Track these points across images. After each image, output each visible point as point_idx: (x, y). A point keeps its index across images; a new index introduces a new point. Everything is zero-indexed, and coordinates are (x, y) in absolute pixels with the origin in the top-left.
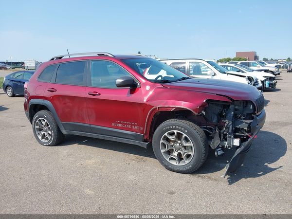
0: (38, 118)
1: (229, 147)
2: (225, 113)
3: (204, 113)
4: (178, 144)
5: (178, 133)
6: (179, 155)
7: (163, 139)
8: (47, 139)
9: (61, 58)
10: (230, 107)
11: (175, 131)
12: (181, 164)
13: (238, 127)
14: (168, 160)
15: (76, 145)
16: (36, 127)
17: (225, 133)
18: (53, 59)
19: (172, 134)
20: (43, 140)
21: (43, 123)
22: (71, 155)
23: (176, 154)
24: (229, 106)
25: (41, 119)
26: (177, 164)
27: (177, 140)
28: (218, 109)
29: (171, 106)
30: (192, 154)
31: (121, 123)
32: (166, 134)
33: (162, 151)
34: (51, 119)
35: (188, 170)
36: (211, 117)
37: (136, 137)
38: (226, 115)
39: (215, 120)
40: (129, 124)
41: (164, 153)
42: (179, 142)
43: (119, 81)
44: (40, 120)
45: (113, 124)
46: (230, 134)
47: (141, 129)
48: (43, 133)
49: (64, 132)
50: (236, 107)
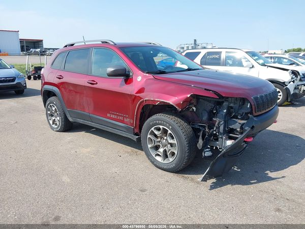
0: (49, 104)
1: (220, 149)
2: (216, 110)
3: (194, 108)
4: (164, 141)
5: (163, 128)
6: (165, 151)
7: (150, 134)
8: (56, 124)
9: (72, 45)
10: (224, 104)
11: (161, 127)
12: (166, 162)
13: (231, 127)
14: (154, 156)
15: (83, 133)
16: (49, 112)
17: (215, 132)
18: (66, 46)
19: (159, 129)
20: (54, 126)
21: (54, 109)
22: (72, 142)
23: (161, 150)
24: (223, 102)
25: (51, 104)
26: (162, 162)
27: (163, 137)
28: (209, 106)
29: (156, 100)
30: (176, 153)
31: (115, 115)
32: (153, 129)
33: (149, 146)
34: (59, 106)
35: (172, 168)
36: (202, 113)
37: (128, 130)
38: (217, 113)
39: (205, 118)
40: (121, 116)
41: (151, 148)
42: (165, 138)
43: (110, 70)
44: (51, 106)
45: (108, 115)
46: (221, 134)
47: (132, 121)
48: (54, 118)
49: (70, 119)
50: (232, 105)
